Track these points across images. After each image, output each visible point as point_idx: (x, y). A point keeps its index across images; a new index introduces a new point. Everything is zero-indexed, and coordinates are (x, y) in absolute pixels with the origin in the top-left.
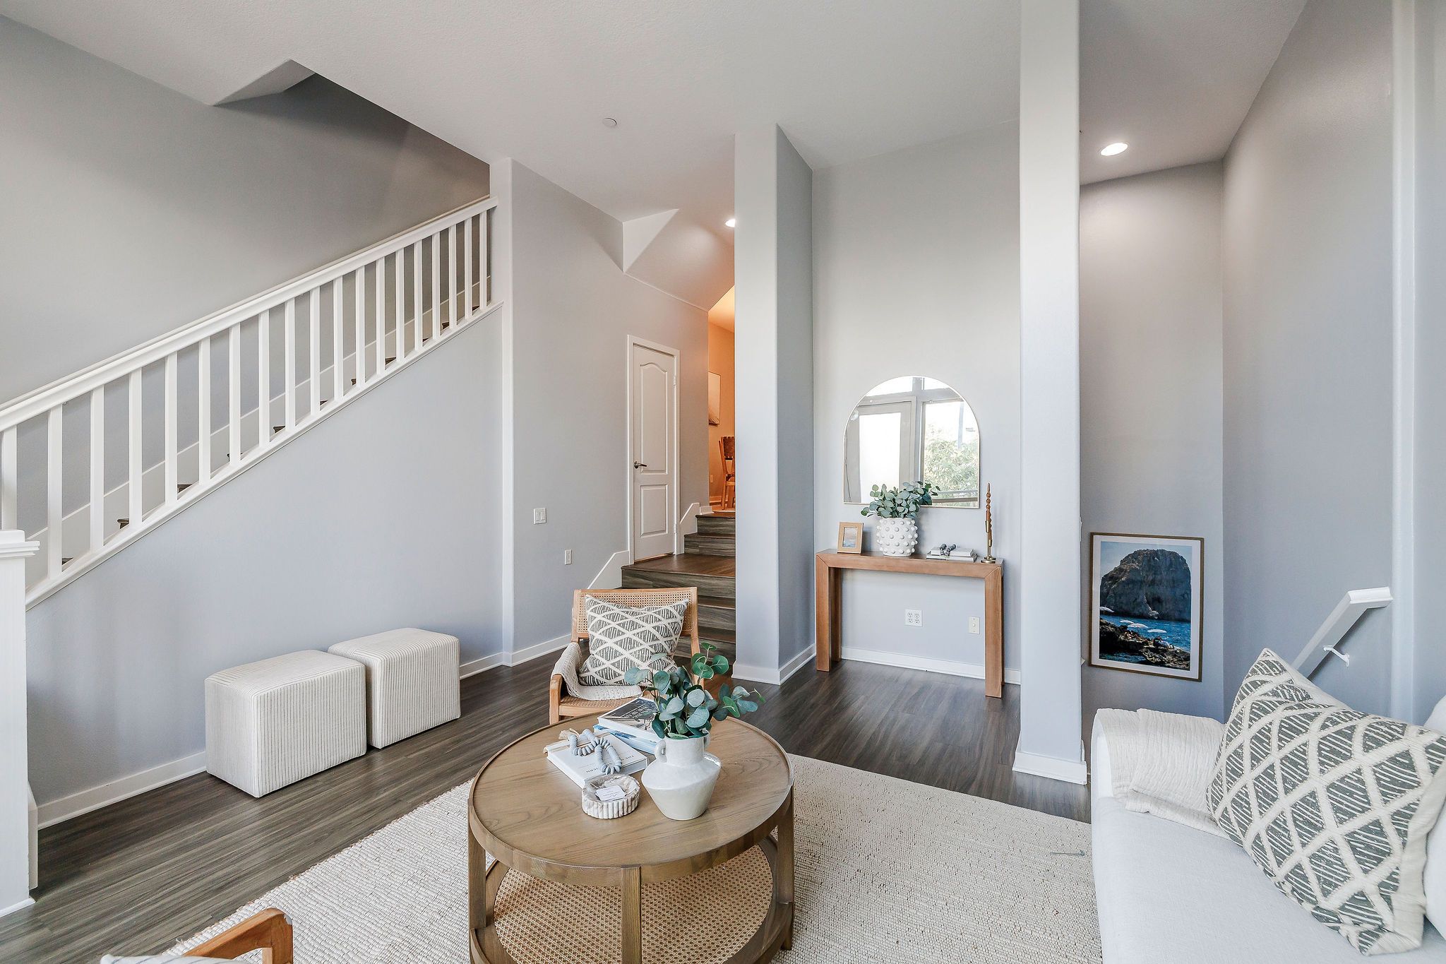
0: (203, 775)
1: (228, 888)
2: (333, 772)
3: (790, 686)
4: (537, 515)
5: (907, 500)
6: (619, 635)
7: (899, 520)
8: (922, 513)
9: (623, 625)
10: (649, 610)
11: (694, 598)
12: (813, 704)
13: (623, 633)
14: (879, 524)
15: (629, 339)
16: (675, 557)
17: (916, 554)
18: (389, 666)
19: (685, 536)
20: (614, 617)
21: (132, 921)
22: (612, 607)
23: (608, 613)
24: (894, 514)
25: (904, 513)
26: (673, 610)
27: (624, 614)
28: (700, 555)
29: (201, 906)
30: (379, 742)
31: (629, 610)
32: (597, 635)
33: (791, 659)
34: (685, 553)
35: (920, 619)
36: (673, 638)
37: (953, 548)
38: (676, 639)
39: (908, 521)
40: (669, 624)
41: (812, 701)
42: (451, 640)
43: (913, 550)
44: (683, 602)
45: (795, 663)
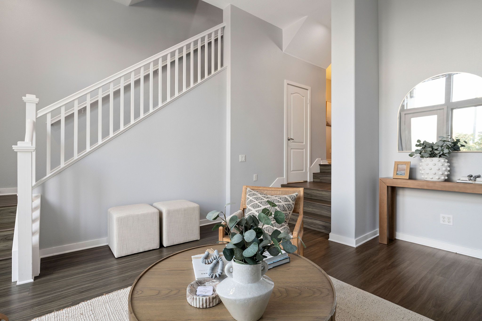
0: (106, 246)
1: (85, 292)
2: (145, 253)
3: (361, 249)
4: (241, 158)
5: (442, 146)
6: (258, 207)
7: (436, 159)
8: (453, 156)
9: (261, 203)
10: (276, 197)
11: (302, 193)
12: (374, 261)
13: (260, 207)
14: (421, 162)
15: (286, 82)
16: (308, 183)
17: (449, 180)
18: (169, 213)
19: (314, 173)
20: (257, 199)
21: (50, 297)
22: (257, 194)
23: (255, 196)
24: (432, 155)
25: (440, 154)
26: (288, 198)
27: (262, 198)
28: (321, 182)
29: (73, 297)
30: (165, 244)
31: (266, 196)
32: (249, 207)
33: (363, 235)
34: (313, 181)
35: (451, 220)
36: (288, 212)
37: (479, 177)
38: (290, 213)
39: (442, 160)
40: (285, 204)
41: (374, 259)
42: (196, 205)
43: (446, 178)
44: (294, 194)
45: (366, 237)
